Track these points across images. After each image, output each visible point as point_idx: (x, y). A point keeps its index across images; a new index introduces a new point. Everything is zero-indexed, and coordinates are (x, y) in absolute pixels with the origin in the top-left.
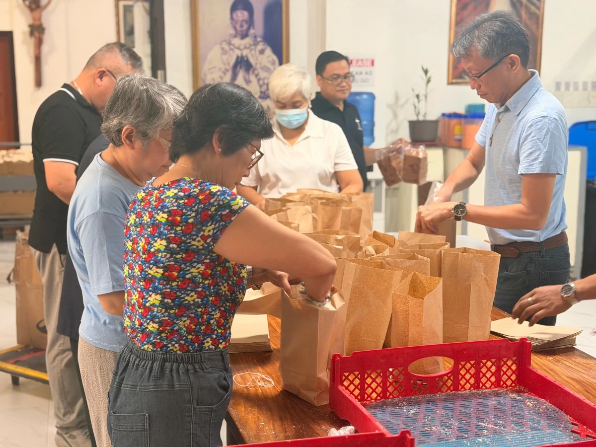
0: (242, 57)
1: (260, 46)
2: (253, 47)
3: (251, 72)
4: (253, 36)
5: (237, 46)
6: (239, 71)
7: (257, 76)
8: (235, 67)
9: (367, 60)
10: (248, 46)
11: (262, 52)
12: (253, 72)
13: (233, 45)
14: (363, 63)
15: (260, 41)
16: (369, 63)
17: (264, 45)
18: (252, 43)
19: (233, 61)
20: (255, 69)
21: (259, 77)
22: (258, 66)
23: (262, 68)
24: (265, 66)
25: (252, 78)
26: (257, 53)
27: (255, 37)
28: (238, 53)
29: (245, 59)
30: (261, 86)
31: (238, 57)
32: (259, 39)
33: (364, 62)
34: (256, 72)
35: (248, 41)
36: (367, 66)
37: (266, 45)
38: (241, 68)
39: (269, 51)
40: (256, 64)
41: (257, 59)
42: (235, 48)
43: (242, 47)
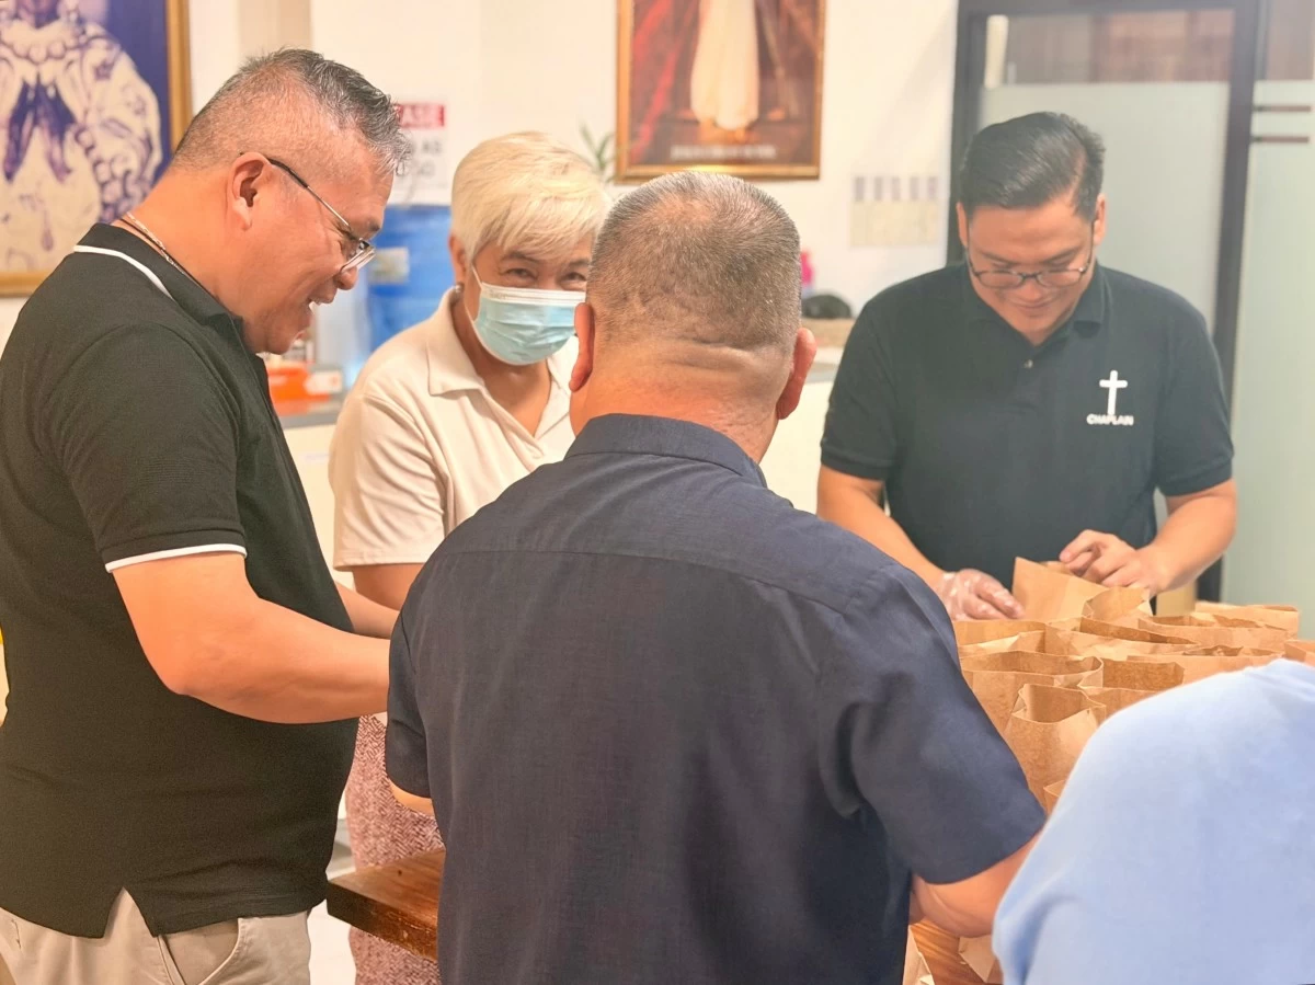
0: (40, 89)
1: (99, 52)
2: (72, 55)
3: (69, 136)
4: (73, 17)
5: (20, 50)
6: (30, 135)
7: (88, 150)
8: (16, 119)
9: (426, 107)
10: (57, 49)
11: (103, 72)
12: (77, 138)
13: (10, 47)
14: (415, 117)
15: (96, 37)
16: (434, 114)
17: (109, 48)
18: (71, 42)
19: (11, 99)
20: (82, 129)
21: (94, 154)
22: (92, 119)
23: (105, 125)
24: (113, 120)
25: (73, 155)
26: (89, 75)
27: (81, 21)
28: (28, 73)
29: (51, 92)
30: (103, 185)
31: (25, 88)
32: (93, 29)
33: (420, 112)
34: (85, 137)
35: (57, 32)
36: (427, 126)
37: (116, 49)
38: (36, 122)
39: (124, 69)
40: (86, 113)
41: (89, 96)
42: (18, 56)
43: (39, 54)
